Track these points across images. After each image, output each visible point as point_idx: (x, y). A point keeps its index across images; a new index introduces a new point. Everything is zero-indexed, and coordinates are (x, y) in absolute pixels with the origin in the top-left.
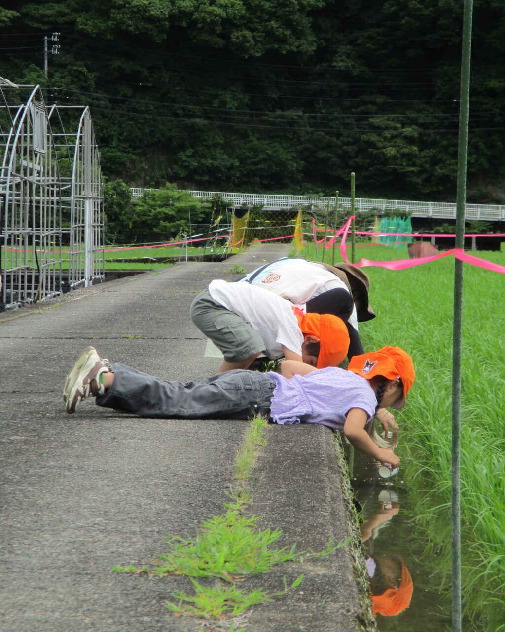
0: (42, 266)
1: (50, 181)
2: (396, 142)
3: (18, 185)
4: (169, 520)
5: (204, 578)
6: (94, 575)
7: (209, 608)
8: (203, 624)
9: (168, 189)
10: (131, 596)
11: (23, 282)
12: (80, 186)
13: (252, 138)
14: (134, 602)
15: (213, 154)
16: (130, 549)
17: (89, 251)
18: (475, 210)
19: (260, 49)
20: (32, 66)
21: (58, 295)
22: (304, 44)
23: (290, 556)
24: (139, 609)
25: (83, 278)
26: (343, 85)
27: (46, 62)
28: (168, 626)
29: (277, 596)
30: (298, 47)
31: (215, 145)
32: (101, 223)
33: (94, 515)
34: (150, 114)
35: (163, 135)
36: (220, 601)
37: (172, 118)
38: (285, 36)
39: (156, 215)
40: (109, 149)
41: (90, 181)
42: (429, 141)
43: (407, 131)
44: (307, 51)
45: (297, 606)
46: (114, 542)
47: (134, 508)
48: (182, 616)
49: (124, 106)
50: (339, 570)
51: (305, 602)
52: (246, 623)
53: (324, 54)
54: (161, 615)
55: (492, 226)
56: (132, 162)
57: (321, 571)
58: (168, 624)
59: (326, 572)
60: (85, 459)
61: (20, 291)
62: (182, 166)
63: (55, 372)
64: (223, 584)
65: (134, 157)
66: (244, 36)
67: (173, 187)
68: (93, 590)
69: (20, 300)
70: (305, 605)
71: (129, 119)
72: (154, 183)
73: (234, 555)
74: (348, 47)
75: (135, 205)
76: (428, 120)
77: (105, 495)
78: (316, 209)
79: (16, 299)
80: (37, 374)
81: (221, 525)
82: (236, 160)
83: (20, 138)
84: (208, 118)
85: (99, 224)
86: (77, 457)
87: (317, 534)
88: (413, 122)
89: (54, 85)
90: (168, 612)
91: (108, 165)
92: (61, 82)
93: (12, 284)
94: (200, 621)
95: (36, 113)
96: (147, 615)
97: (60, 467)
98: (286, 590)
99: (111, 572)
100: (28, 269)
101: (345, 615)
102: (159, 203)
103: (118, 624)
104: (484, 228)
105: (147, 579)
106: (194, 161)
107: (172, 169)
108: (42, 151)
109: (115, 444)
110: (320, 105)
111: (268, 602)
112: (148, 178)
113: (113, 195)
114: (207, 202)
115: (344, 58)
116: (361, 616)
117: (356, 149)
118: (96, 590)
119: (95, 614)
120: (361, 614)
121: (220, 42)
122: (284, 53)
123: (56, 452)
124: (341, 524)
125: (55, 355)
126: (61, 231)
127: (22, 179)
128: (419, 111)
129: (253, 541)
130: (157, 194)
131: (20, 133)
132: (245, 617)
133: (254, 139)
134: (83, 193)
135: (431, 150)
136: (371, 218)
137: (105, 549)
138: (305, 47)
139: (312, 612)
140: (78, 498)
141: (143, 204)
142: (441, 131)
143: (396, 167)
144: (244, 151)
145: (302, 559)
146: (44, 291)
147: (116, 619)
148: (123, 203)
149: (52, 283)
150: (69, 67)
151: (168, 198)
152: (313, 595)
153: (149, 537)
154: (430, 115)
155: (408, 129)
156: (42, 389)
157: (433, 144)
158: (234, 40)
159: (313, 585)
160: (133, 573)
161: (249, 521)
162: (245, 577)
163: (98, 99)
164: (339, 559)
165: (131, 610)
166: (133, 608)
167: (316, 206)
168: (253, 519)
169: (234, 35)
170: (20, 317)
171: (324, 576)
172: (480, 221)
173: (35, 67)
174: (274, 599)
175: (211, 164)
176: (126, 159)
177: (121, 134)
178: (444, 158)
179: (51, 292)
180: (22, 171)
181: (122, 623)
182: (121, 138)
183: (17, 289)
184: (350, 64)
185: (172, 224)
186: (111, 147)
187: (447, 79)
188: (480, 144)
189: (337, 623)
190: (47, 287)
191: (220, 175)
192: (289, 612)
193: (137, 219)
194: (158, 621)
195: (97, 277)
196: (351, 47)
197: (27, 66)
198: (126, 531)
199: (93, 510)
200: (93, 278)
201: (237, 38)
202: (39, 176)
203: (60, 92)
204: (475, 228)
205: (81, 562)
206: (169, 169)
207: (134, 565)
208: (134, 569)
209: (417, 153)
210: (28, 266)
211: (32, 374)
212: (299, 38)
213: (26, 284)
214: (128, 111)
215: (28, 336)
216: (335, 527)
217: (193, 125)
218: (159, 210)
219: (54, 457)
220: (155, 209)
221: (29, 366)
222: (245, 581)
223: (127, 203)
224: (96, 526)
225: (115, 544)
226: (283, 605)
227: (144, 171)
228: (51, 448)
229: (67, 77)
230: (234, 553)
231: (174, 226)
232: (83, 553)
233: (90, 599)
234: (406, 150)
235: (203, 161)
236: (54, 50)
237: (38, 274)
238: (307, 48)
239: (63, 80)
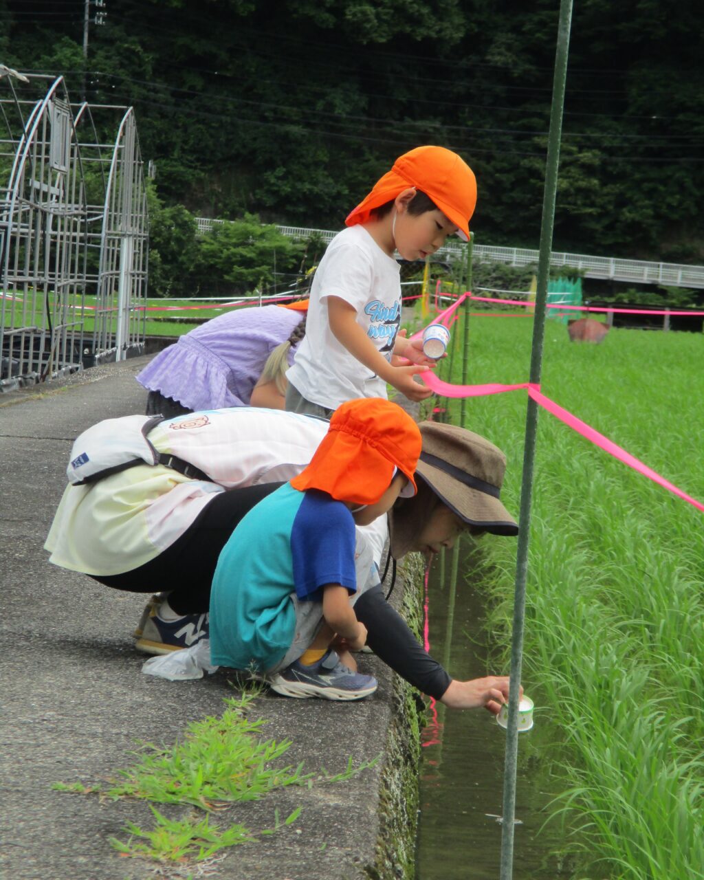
0: (55, 328)
1: (73, 209)
2: (569, 171)
3: (25, 214)
4: (145, 719)
5: (173, 804)
6: (26, 794)
7: (168, 849)
8: (156, 870)
9: (247, 222)
10: (68, 827)
11: (27, 348)
12: (115, 218)
13: (367, 156)
14: (70, 834)
15: (314, 176)
16: (83, 758)
17: (124, 309)
18: (673, 271)
19: (384, 32)
20: (66, 39)
21: (77, 369)
22: (447, 28)
23: (295, 778)
24: (76, 846)
25: (113, 345)
26: (499, 89)
27: (86, 35)
28: (107, 872)
29: (265, 835)
30: (440, 31)
31: (317, 164)
32: (144, 269)
33: (45, 707)
34: (227, 115)
35: (244, 146)
36: (185, 839)
37: (258, 123)
38: (422, 15)
39: (229, 258)
40: (169, 162)
41: (129, 211)
42: (615, 173)
43: (585, 157)
44: (451, 38)
45: (287, 849)
46: (64, 747)
47: (102, 698)
48: (130, 858)
49: (191, 102)
50: (358, 800)
51: (300, 845)
52: (214, 871)
53: (475, 43)
54: (102, 855)
55: (696, 296)
56: (200, 181)
57: (333, 800)
58: (109, 869)
59: (340, 802)
60: (53, 624)
61: (22, 360)
62: (268, 191)
63: (40, 490)
64: (196, 815)
65: (203, 174)
66: (364, 13)
67: (255, 220)
68: (21, 816)
69: (21, 374)
70: (298, 849)
71: (198, 122)
72: (228, 213)
73: (219, 774)
74: (510, 35)
75: (199, 242)
76: (616, 143)
77: (66, 678)
78: (453, 260)
79: (15, 372)
80: (14, 492)
81: (212, 730)
82: (345, 187)
83: (32, 146)
84: (307, 125)
85: (141, 271)
86: (43, 619)
87: (342, 747)
88: (594, 145)
89: (95, 68)
90: (112, 852)
91: (166, 184)
92: (105, 64)
93: (11, 349)
94: (153, 867)
95: (56, 115)
96: (84, 855)
97: (14, 633)
98: (277, 826)
99: (50, 790)
100: (35, 331)
101: (351, 866)
102: (234, 240)
103: (42, 865)
104: (685, 298)
105: (96, 803)
106: (285, 185)
107: (254, 194)
108: (63, 168)
109: (98, 602)
110: (466, 115)
111: (251, 842)
112: (220, 205)
113: (170, 227)
114: (302, 242)
115: (503, 50)
116: (373, 866)
117: (514, 179)
118: (24, 815)
119: (14, 850)
120: (373, 863)
121: (328, 19)
122: (419, 39)
123: (15, 610)
124: (379, 734)
125: (45, 465)
126: (84, 280)
127: (31, 206)
128: (603, 129)
129: (249, 755)
130: (232, 228)
131: (33, 140)
132: (215, 863)
133: (371, 157)
134: (119, 228)
135: (618, 185)
136: (527, 277)
137: (50, 757)
138: (447, 33)
139: (306, 859)
140: (28, 680)
141: (212, 241)
142: (635, 159)
143: (567, 206)
144: (356, 174)
145: (310, 783)
146: (57, 363)
147: (41, 859)
148: (184, 238)
149: (68, 351)
150: (118, 43)
151: (246, 235)
152: (313, 834)
153: (112, 742)
154: (618, 135)
155: (586, 154)
156: (17, 516)
157: (621, 177)
158: (350, 17)
159: (318, 821)
160: (79, 794)
161: (254, 725)
162: (228, 806)
163: (155, 91)
164: (363, 785)
165: (64, 847)
166: (67, 843)
167: (452, 256)
168: (259, 722)
169: (350, 11)
170: (11, 404)
171: (336, 808)
172: (681, 288)
173: (70, 41)
174: (260, 839)
175: (308, 189)
176: (191, 177)
177: (185, 142)
178: (636, 197)
179: (67, 364)
180: (32, 196)
181: (47, 865)
182: (186, 147)
183: (18, 357)
184: (510, 61)
185: (250, 270)
186: (171, 160)
187: (645, 86)
188: (686, 180)
189: (336, 876)
190: (61, 356)
191: (321, 206)
192: (275, 857)
193: (203, 261)
194: (96, 864)
195: (134, 345)
196: (514, 36)
197: (58, 40)
198: (85, 732)
199: (45, 699)
200: (128, 346)
201: (354, 15)
202: (58, 202)
203: (103, 78)
204: (673, 297)
205: (12, 773)
206: (251, 195)
207: (83, 782)
208: (80, 787)
209: (597, 187)
210: (34, 328)
211: (8, 492)
212: (441, 19)
213: (31, 351)
214: (197, 109)
215: (15, 434)
216: (369, 737)
217: (287, 133)
218: (233, 250)
219: (11, 619)
220: (228, 249)
221: (6, 480)
222: (227, 811)
223: (190, 239)
224: (45, 722)
225: (63, 751)
226: (270, 847)
227: (216, 195)
228: (10, 604)
229: (114, 57)
230: (218, 771)
231: (253, 274)
232: (19, 762)
233: (12, 829)
234: (582, 184)
235: (299, 185)
236: (99, 18)
237: (49, 336)
238: (451, 34)
239: (108, 62)
